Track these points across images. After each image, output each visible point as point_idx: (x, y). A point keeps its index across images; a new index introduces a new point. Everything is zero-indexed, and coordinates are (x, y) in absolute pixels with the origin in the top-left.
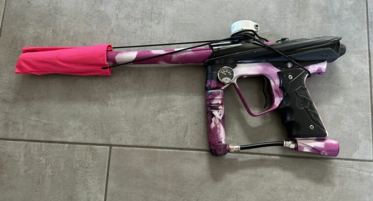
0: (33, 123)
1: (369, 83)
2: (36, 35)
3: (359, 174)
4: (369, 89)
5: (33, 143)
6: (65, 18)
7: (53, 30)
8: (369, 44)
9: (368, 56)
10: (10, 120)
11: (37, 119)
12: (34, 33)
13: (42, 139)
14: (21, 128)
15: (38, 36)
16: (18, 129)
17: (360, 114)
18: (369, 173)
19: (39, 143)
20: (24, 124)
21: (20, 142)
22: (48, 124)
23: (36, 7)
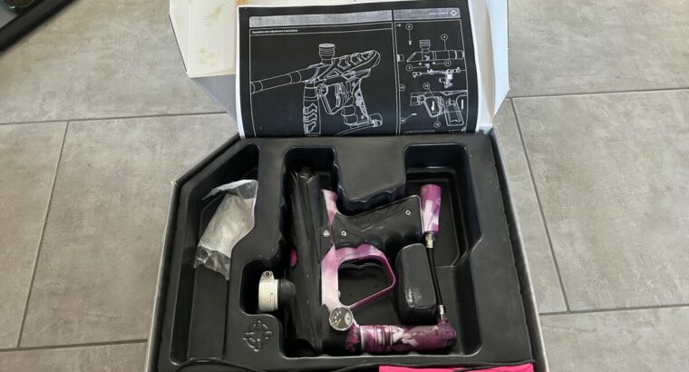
0: (93, 319)
1: (540, 213)
2: (98, 204)
3: (553, 332)
4: (542, 221)
5: (92, 348)
6: (138, 179)
7: (122, 195)
8: (530, 168)
9: (531, 182)
10: (59, 319)
11: (99, 313)
12: (96, 202)
13: (106, 340)
14: (76, 329)
15: (101, 205)
16: (72, 330)
17: (537, 253)
18: (566, 330)
19: (102, 347)
20: (79, 321)
21: (74, 348)
22: (115, 318)
23: (99, 170)
